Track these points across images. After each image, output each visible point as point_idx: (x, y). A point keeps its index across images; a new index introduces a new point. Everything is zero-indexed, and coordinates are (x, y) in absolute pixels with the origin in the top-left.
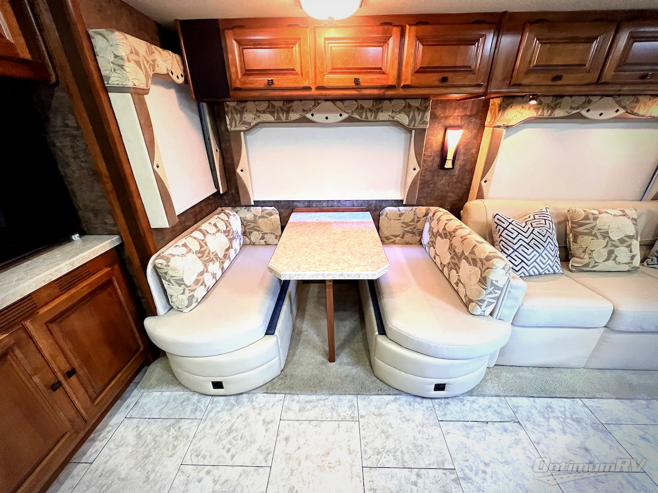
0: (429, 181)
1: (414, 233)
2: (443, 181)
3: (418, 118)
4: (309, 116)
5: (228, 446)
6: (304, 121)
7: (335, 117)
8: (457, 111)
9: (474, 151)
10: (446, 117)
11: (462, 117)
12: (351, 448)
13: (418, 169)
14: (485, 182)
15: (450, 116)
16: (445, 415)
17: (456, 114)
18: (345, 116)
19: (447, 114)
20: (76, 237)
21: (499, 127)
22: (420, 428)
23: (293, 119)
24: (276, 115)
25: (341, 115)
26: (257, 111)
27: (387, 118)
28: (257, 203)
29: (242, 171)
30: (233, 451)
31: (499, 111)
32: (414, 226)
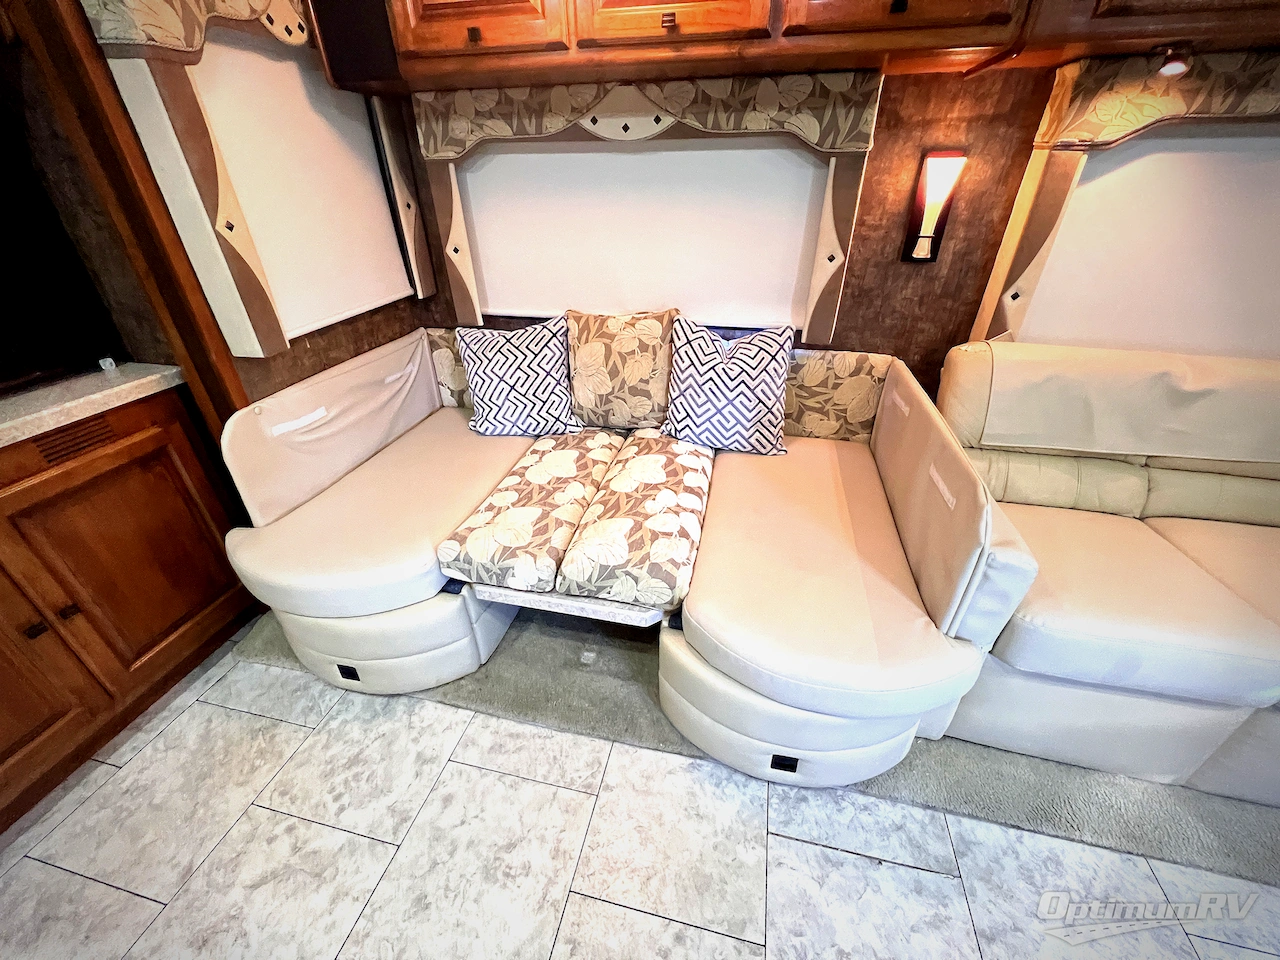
0: (871, 290)
1: (826, 414)
2: (908, 292)
3: (845, 125)
4: (586, 123)
5: (340, 789)
6: (576, 137)
7: (644, 127)
8: (957, 106)
9: (996, 215)
10: (926, 124)
11: (970, 121)
12: (562, 847)
13: (840, 258)
14: (1015, 297)
15: (939, 121)
16: (786, 823)
17: (955, 115)
18: (668, 121)
19: (929, 116)
20: (107, 363)
21: (1067, 146)
22: (721, 838)
23: (553, 131)
24: (515, 123)
25: (658, 120)
26: (477, 113)
27: (765, 126)
28: (491, 322)
29: (456, 251)
30: (345, 800)
31: (1072, 101)
32: (826, 397)
